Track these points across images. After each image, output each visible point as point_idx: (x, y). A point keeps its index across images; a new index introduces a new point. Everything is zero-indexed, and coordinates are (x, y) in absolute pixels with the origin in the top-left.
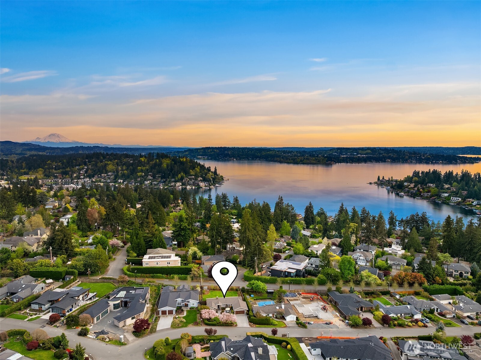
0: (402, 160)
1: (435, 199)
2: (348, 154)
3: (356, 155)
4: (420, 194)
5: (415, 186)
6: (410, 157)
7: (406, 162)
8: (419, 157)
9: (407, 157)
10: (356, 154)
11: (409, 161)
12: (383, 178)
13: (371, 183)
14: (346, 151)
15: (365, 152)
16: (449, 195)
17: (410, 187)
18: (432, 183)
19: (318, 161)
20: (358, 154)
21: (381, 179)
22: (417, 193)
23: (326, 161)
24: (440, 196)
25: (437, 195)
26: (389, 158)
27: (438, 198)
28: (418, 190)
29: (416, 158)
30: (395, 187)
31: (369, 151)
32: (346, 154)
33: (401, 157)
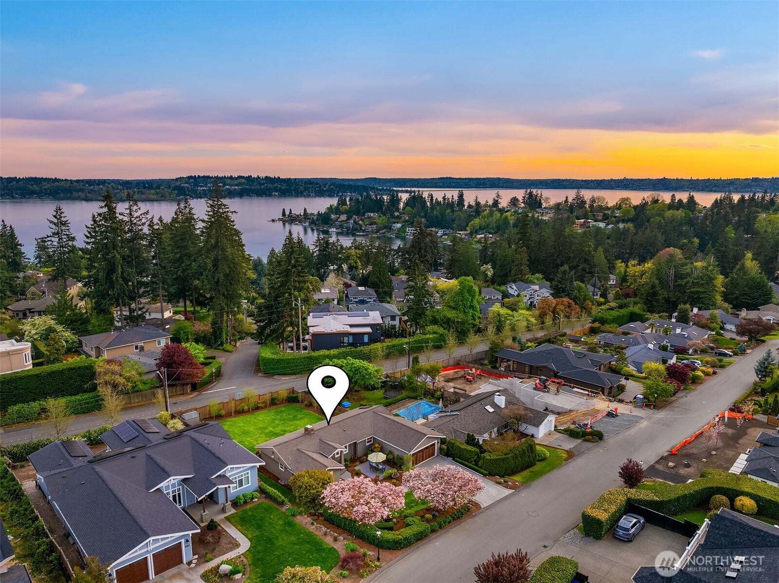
0: (296, 193)
1: (384, 233)
2: (209, 185)
3: (223, 187)
4: (361, 229)
5: (349, 218)
6: (306, 189)
7: (301, 196)
8: (318, 187)
9: (302, 188)
10: (221, 184)
11: (305, 194)
12: (291, 212)
13: (273, 221)
14: (204, 180)
15: (236, 182)
16: (402, 226)
17: (340, 220)
18: (371, 212)
19: (161, 195)
20: (225, 185)
21: (287, 213)
22: (357, 226)
23: (177, 196)
24: (390, 229)
25: (386, 227)
26: (276, 190)
27: (388, 232)
28: (355, 222)
29: (315, 189)
30: (317, 223)
31: (243, 180)
32: (205, 185)
33: (293, 188)
